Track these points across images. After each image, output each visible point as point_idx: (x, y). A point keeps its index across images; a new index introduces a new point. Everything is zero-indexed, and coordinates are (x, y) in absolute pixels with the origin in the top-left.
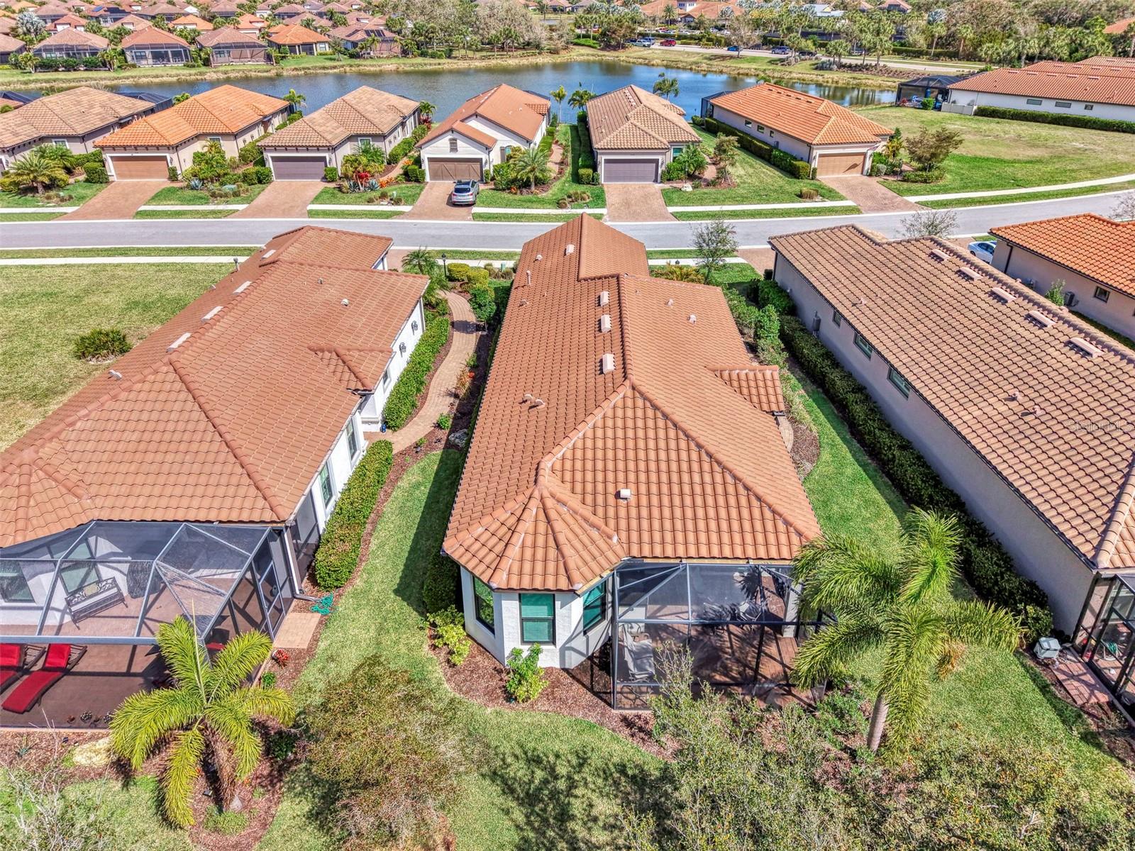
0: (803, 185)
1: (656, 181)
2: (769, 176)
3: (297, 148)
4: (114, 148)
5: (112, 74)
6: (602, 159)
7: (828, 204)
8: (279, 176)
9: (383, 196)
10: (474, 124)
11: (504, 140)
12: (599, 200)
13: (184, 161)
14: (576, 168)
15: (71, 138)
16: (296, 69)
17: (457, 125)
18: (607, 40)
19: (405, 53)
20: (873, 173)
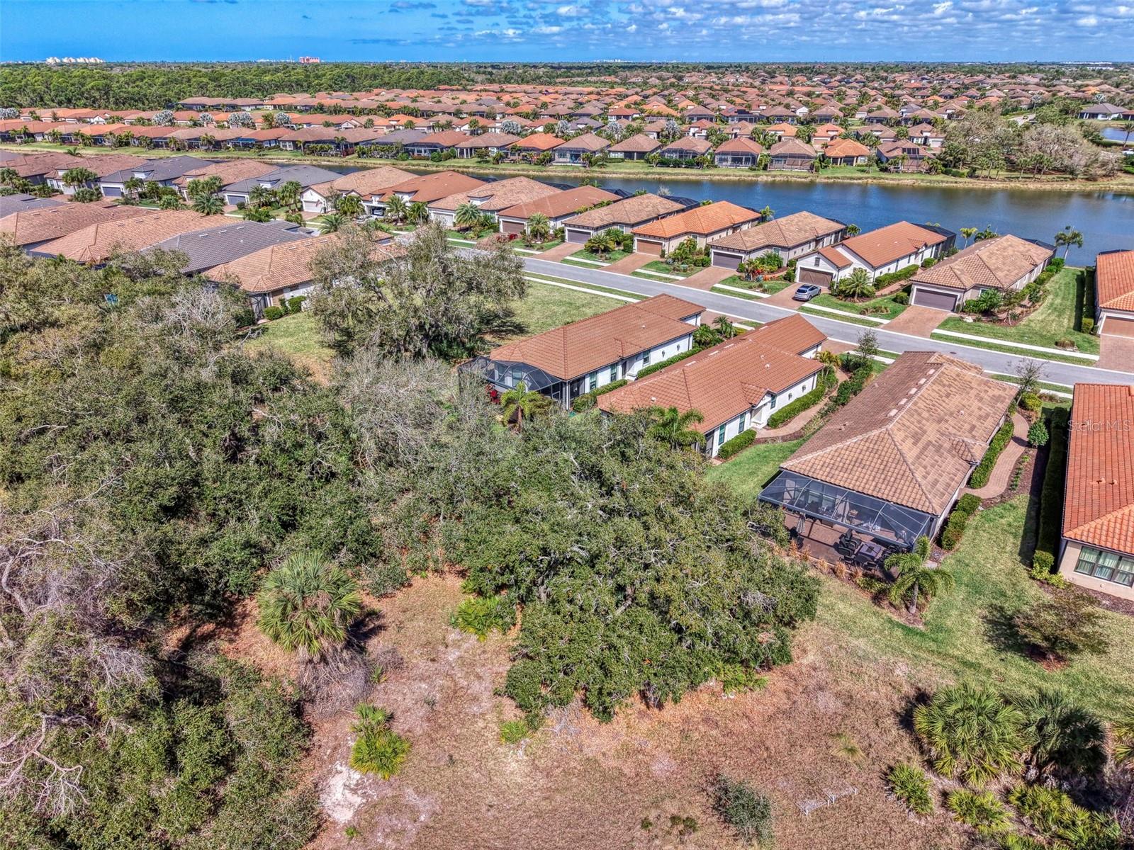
1: (953, 311)
3: (728, 249)
4: (640, 235)
5: (700, 172)
7: (1078, 355)
8: (715, 264)
9: (760, 286)
10: (840, 250)
12: (895, 314)
13: (671, 247)
15: (627, 225)
16: (828, 178)
17: (823, 250)
19: (929, 171)
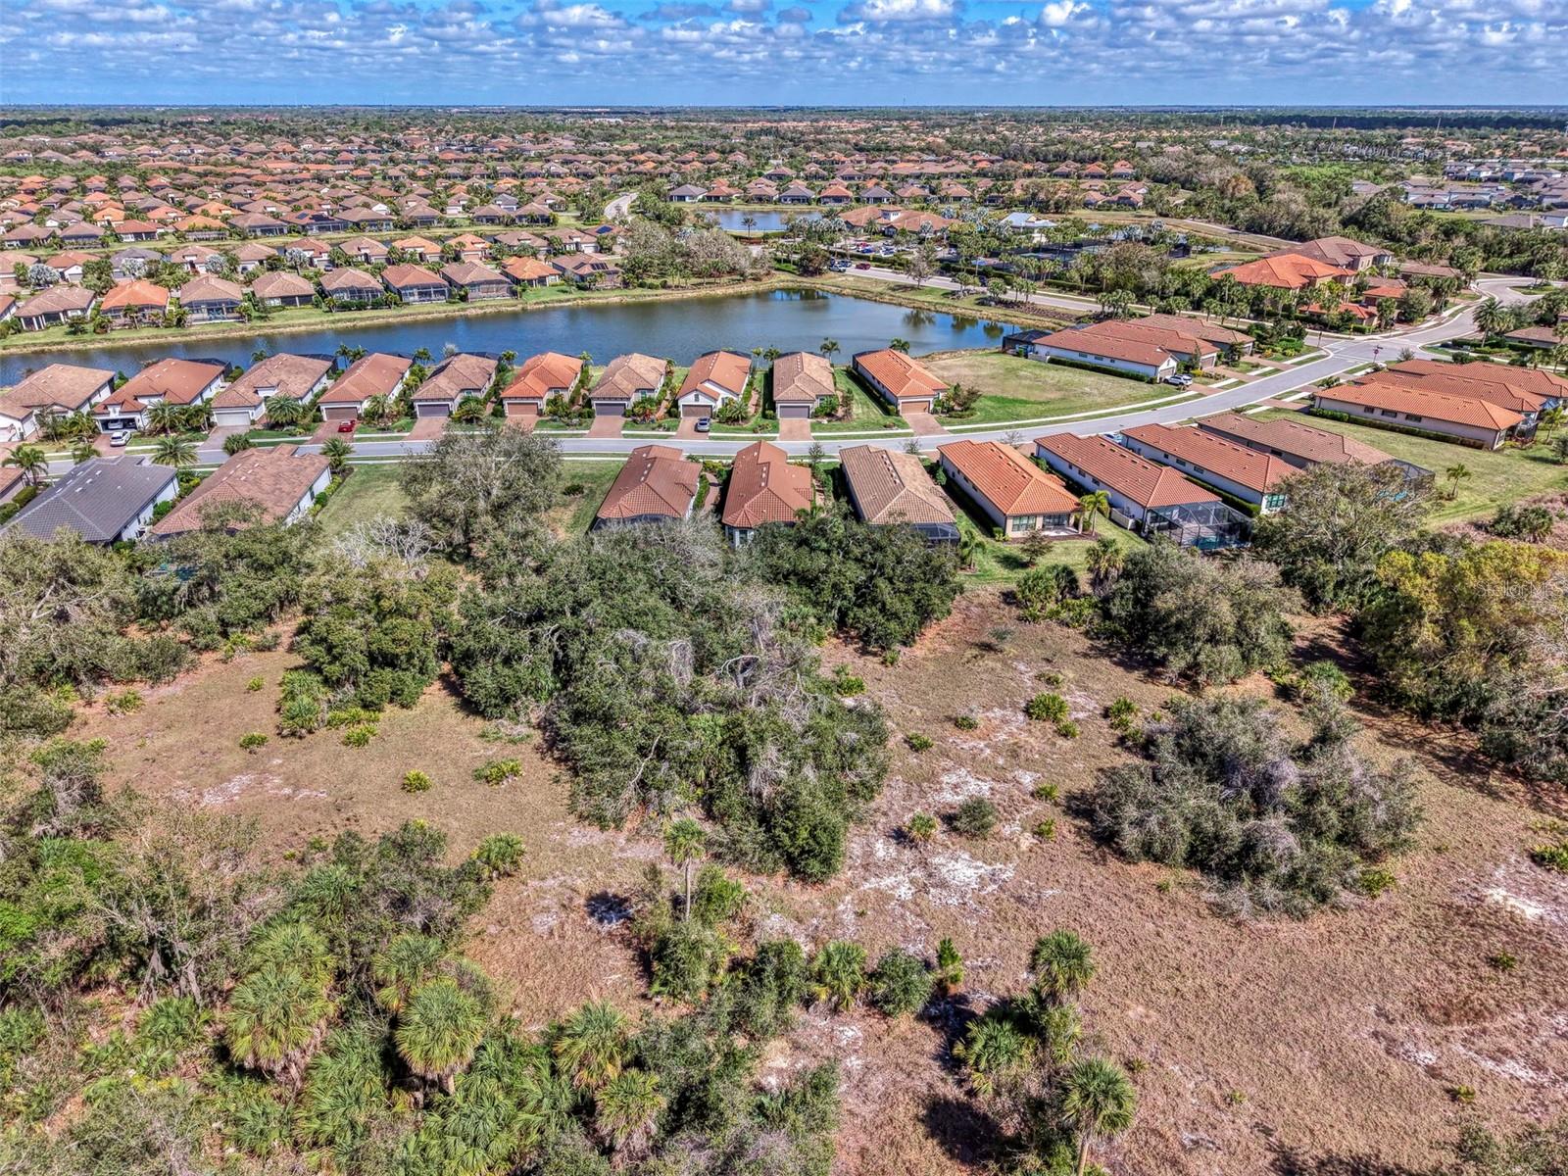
0: (890, 420)
1: (807, 418)
2: (875, 412)
3: (610, 399)
4: (510, 398)
6: (778, 405)
7: (900, 431)
8: (599, 414)
9: (660, 426)
10: (707, 385)
11: (724, 394)
12: (776, 429)
13: (544, 405)
14: (764, 409)
15: (474, 390)
16: (537, 303)
17: (699, 387)
18: (806, 268)
19: (626, 285)
20: (935, 412)
